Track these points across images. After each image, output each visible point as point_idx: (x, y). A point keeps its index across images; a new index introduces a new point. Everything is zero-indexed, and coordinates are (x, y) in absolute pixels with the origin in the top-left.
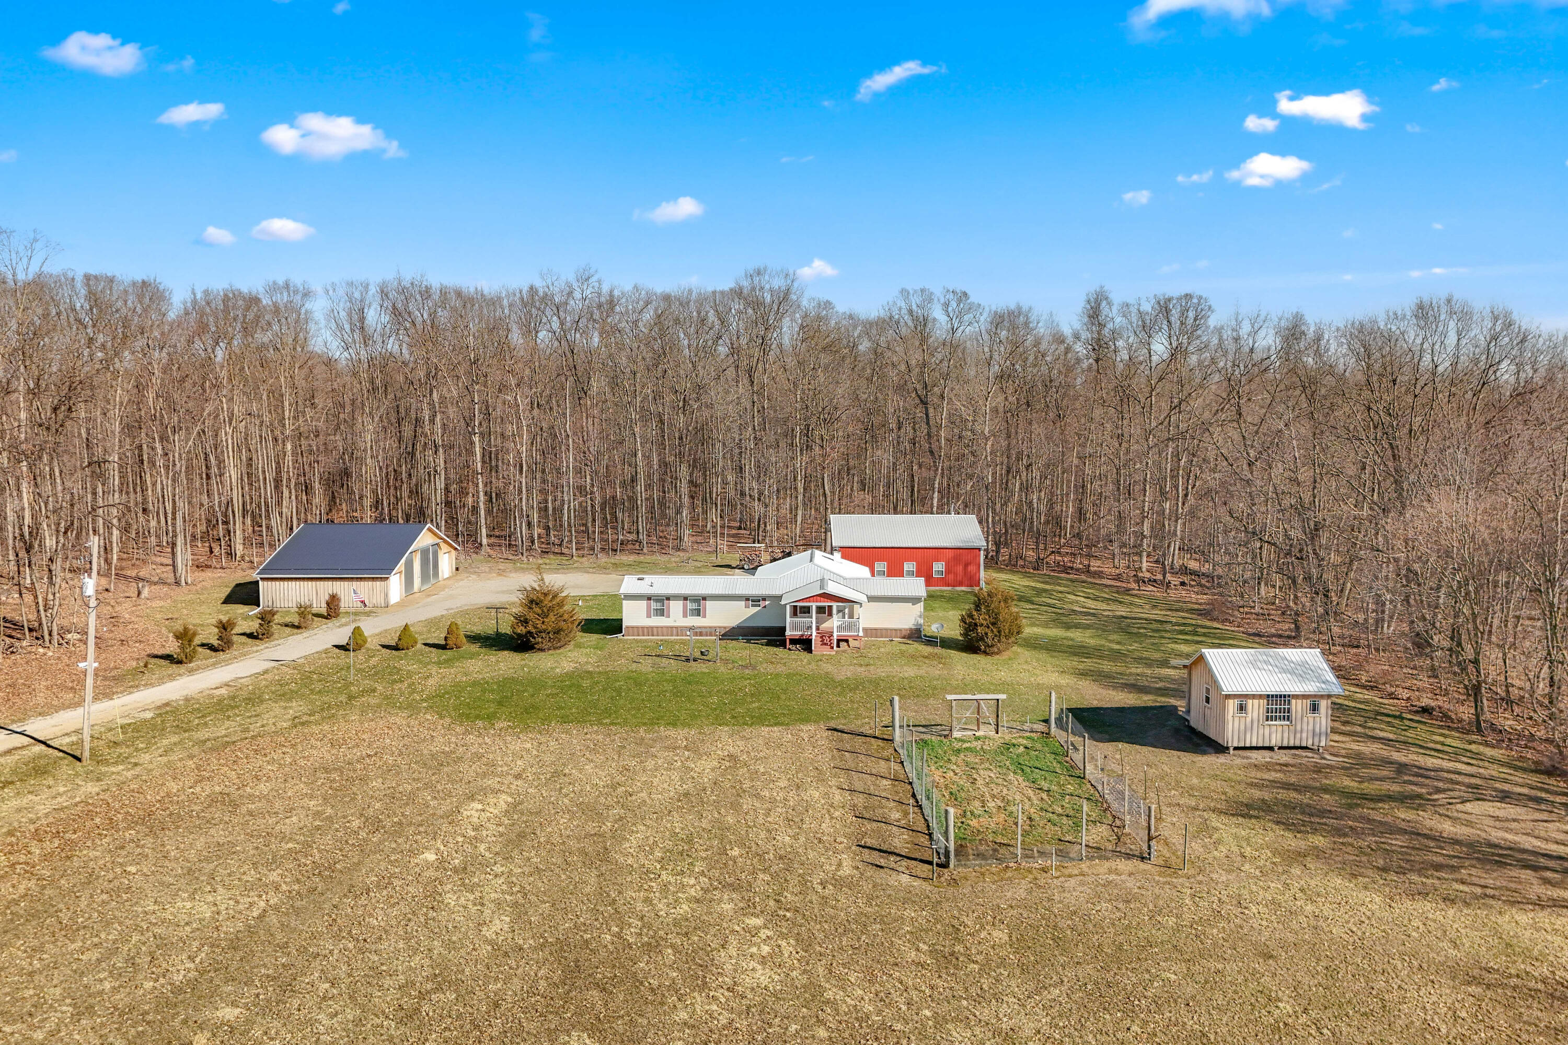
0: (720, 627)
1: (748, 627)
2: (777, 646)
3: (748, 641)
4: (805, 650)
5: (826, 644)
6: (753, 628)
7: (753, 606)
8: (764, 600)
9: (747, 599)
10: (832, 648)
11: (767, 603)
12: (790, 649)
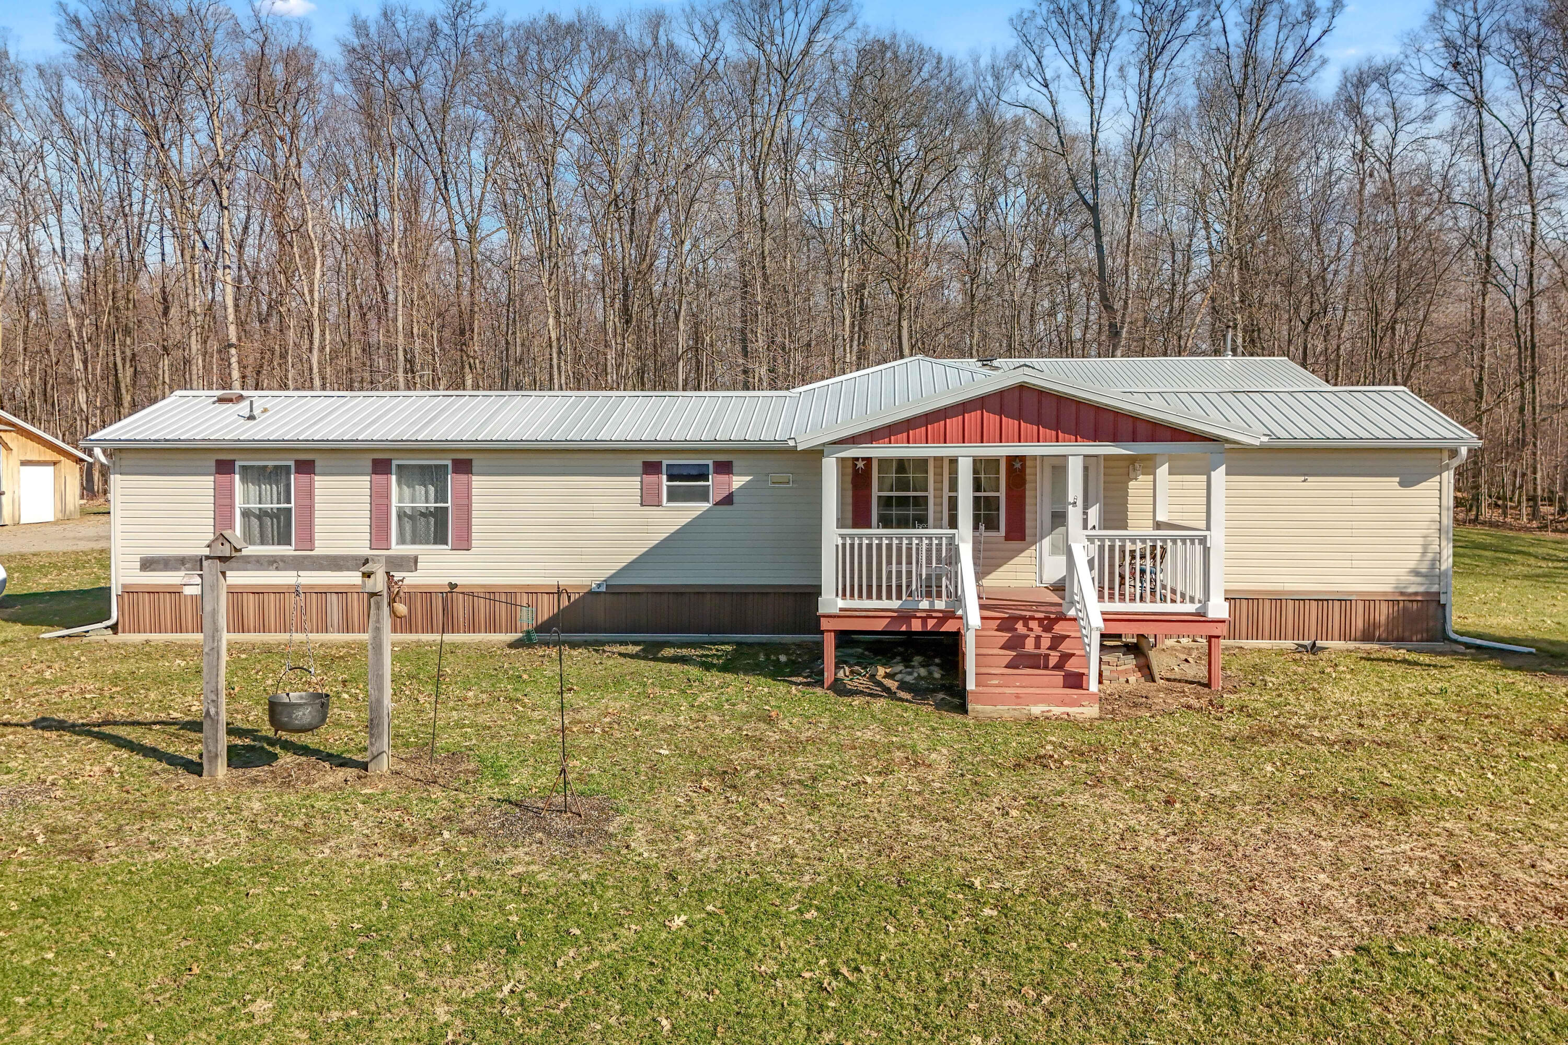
0: (533, 592)
1: (658, 592)
2: (777, 672)
3: (651, 652)
4: (919, 691)
5: (1036, 662)
6: (678, 593)
7: (674, 495)
8: (725, 468)
9: (651, 468)
10: (1076, 681)
11: (738, 482)
12: (839, 689)
